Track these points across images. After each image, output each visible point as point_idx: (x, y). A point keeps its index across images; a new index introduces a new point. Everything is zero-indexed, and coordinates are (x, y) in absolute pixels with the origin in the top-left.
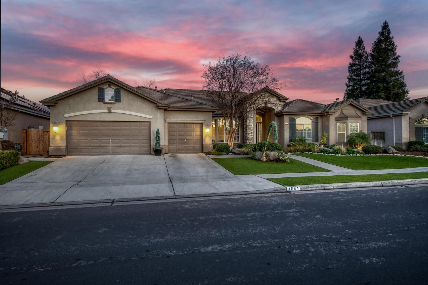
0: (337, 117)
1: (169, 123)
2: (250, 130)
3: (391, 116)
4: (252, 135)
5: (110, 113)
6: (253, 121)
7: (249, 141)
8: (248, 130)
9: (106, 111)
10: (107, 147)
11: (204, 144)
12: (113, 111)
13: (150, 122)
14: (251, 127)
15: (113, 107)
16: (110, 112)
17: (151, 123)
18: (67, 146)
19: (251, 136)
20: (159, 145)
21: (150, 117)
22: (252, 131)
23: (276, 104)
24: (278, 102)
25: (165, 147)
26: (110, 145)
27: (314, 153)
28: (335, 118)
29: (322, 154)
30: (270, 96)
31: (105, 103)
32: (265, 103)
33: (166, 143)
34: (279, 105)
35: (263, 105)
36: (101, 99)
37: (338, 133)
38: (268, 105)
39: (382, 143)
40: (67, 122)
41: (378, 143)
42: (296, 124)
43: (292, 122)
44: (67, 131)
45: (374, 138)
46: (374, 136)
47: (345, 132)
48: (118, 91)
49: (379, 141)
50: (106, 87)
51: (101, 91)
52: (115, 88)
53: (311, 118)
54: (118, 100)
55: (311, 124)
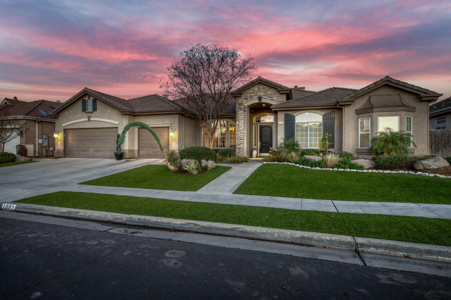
0: (359, 109)
2: (240, 133)
4: (242, 139)
5: (90, 122)
6: (243, 121)
8: (236, 133)
9: (87, 119)
10: (89, 151)
11: (170, 149)
12: (91, 119)
13: (117, 127)
14: (241, 129)
15: (91, 116)
16: (89, 120)
17: (118, 129)
18: (64, 150)
19: (241, 141)
20: (120, 150)
21: (117, 123)
22: (242, 134)
23: (275, 98)
24: (278, 95)
25: (128, 151)
26: (91, 149)
27: (290, 164)
28: (355, 111)
29: (298, 165)
30: (266, 88)
31: (86, 113)
32: (260, 98)
33: (136, 148)
34: (280, 99)
35: (257, 101)
36: (84, 110)
37: (360, 133)
38: (263, 101)
40: (65, 130)
42: (296, 123)
43: (289, 119)
44: (65, 138)
47: (369, 132)
48: (95, 101)
50: (87, 98)
51: (84, 102)
52: (93, 99)
53: (322, 113)
54: (95, 109)
55: (322, 122)
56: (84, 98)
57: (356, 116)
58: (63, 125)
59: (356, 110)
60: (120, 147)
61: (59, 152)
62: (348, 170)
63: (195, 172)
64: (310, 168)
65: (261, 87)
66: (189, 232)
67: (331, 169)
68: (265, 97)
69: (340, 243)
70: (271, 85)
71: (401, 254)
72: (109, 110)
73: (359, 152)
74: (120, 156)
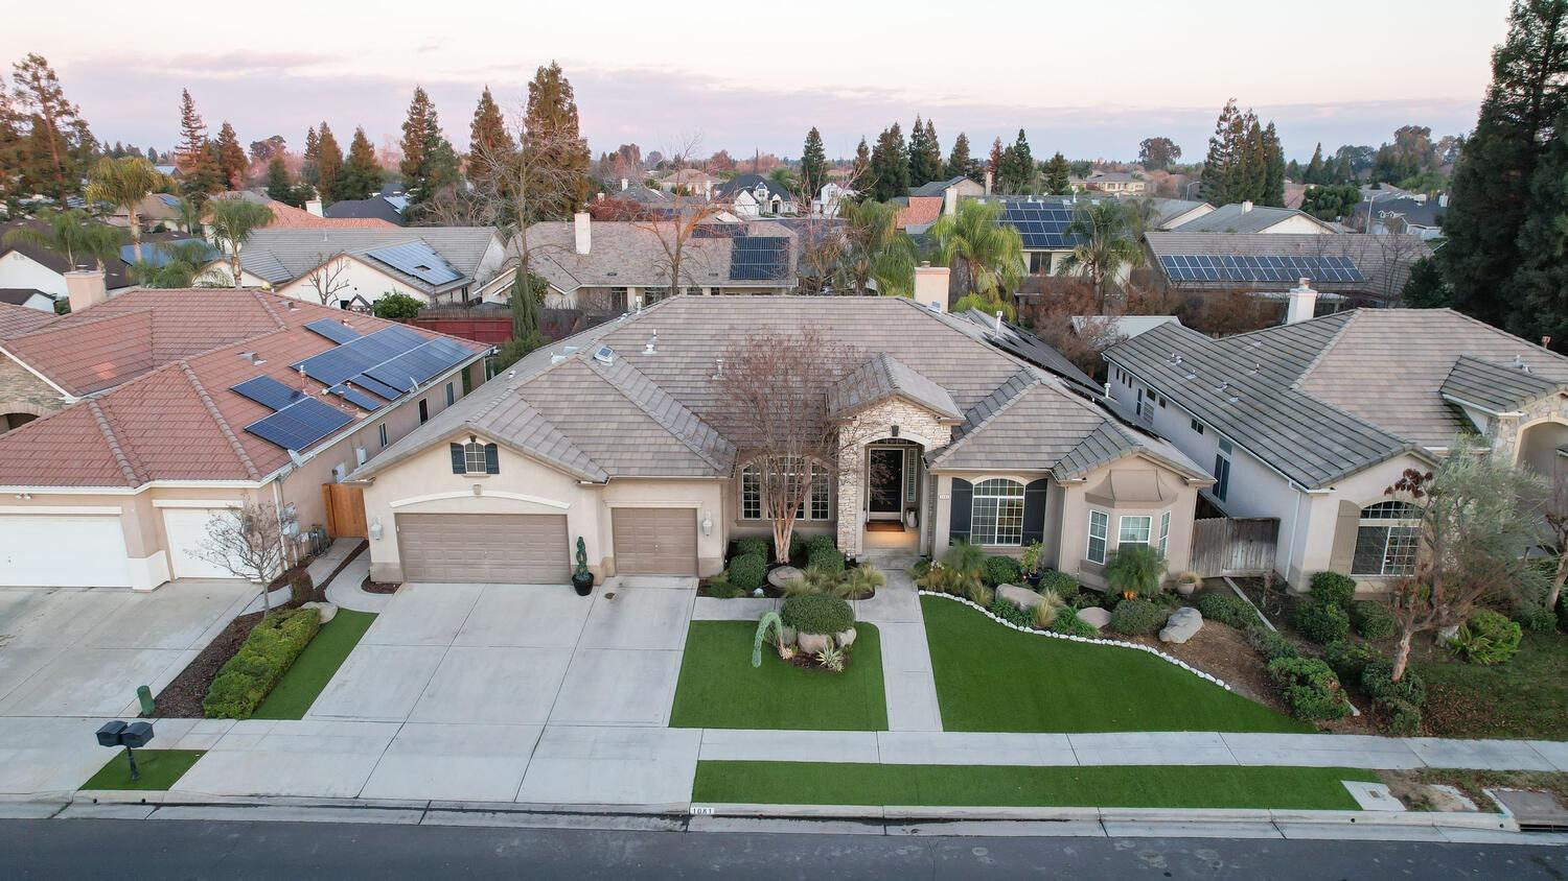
0: (1091, 493)
1: (613, 509)
2: (848, 501)
3: (1290, 484)
4: (851, 515)
5: (479, 499)
9: (471, 493)
10: (480, 566)
11: (699, 556)
12: (485, 493)
13: (566, 516)
15: (483, 486)
16: (478, 494)
17: (569, 519)
18: (403, 563)
20: (587, 569)
21: (566, 506)
22: (851, 504)
23: (928, 431)
24: (933, 425)
25: (599, 570)
26: (486, 561)
27: (976, 607)
28: (1086, 496)
29: (992, 615)
30: (910, 409)
31: (466, 476)
32: (895, 430)
33: (611, 552)
34: (937, 434)
35: (888, 435)
36: (459, 468)
37: (1089, 535)
38: (901, 436)
39: (1264, 551)
40: (397, 515)
41: (1250, 552)
42: (974, 497)
43: (961, 490)
44: (399, 534)
45: (1235, 537)
46: (1236, 533)
47: (1105, 539)
48: (492, 450)
49: (1255, 546)
50: (466, 442)
51: (457, 450)
52: (484, 444)
53: (1025, 482)
54: (493, 468)
55: (1023, 497)
56: (456, 441)
57: (1085, 503)
58: (393, 504)
59: (1087, 494)
60: (585, 565)
61: (385, 567)
62: (1074, 638)
63: (840, 667)
64: (1016, 627)
65: (899, 405)
66: (959, 820)
67: (1048, 634)
68: (907, 427)
69: (1089, 816)
70: (920, 406)
71: (1129, 818)
72: (537, 475)
73: (1083, 566)
74: (584, 585)
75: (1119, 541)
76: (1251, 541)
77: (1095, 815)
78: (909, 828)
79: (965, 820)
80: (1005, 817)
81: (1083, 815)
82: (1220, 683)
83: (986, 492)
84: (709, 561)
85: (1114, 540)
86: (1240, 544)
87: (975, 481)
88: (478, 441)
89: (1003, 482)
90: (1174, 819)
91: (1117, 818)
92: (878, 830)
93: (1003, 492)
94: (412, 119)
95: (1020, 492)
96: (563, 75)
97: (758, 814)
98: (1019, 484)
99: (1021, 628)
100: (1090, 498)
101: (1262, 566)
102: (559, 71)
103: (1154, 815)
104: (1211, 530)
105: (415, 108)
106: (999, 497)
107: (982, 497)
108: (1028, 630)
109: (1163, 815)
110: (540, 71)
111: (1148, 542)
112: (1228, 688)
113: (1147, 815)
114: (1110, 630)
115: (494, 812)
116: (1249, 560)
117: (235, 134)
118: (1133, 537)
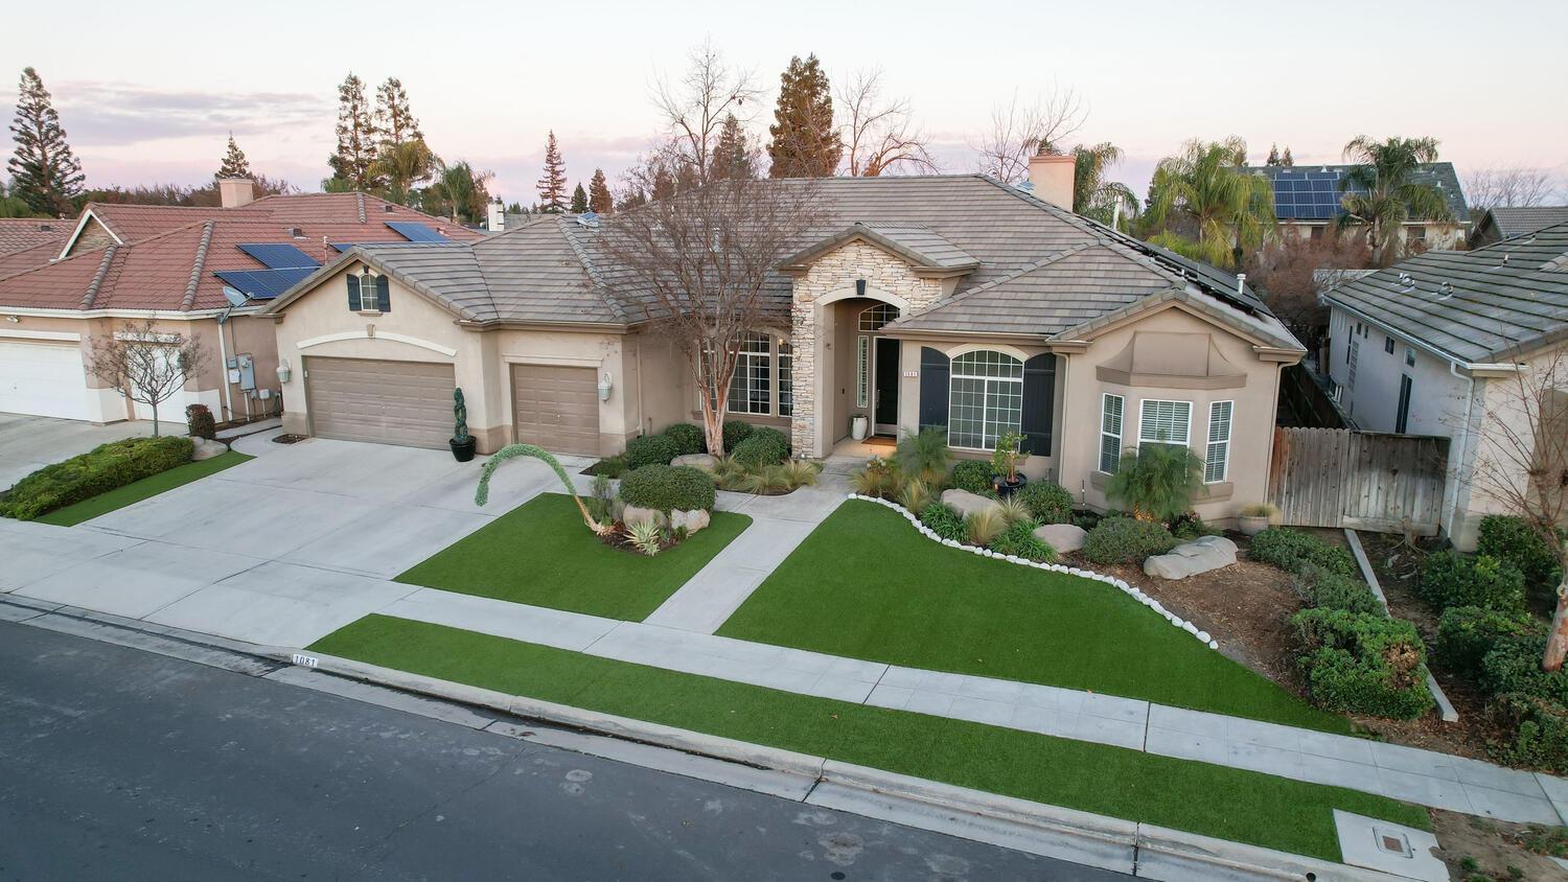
1: (511, 364)
2: (804, 384)
3: (1453, 366)
4: (809, 402)
5: (373, 341)
6: (812, 350)
7: (798, 422)
8: (796, 382)
9: (365, 334)
10: (379, 424)
11: (599, 430)
12: (378, 334)
13: (455, 365)
14: (806, 371)
15: (377, 325)
16: (371, 337)
17: (456, 368)
18: (310, 415)
19: (805, 406)
20: (466, 431)
21: (452, 352)
22: (808, 388)
23: (904, 289)
24: (911, 279)
25: (486, 434)
26: (383, 418)
27: (903, 511)
28: (1095, 370)
29: (918, 524)
30: (880, 257)
31: (361, 315)
32: (861, 285)
33: (508, 421)
34: (917, 293)
35: (852, 293)
36: (355, 305)
37: (1102, 432)
38: (870, 294)
39: (1420, 491)
40: (305, 358)
41: (1392, 494)
42: (952, 376)
43: (935, 367)
44: (307, 381)
45: (1364, 465)
46: (1366, 457)
47: (1120, 437)
48: (382, 283)
49: (1402, 481)
50: (359, 273)
51: (353, 283)
52: (376, 275)
53: (1022, 356)
54: (384, 305)
55: (1021, 380)
56: (352, 272)
57: (1098, 384)
58: (301, 345)
59: (1097, 368)
60: (464, 424)
61: (296, 417)
62: (1012, 559)
63: (653, 549)
65: (865, 250)
67: (979, 551)
68: (876, 283)
69: (804, 768)
70: (892, 251)
71: (871, 787)
72: (425, 314)
73: (1096, 482)
74: (465, 449)
75: (1139, 439)
76: (1395, 472)
77: (814, 770)
78: (523, 728)
79: (616, 736)
80: (675, 745)
81: (794, 766)
82: (1204, 637)
83: (969, 370)
84: (611, 437)
85: (1133, 437)
86: (1375, 476)
87: (953, 353)
88: (371, 272)
89: (993, 356)
90: (948, 803)
91: (848, 781)
92: (479, 722)
93: (993, 372)
94: (722, 144)
95: (1016, 372)
96: (820, 67)
97: (364, 677)
98: (1015, 361)
99: (946, 542)
100: (1105, 374)
101: (1417, 515)
102: (816, 63)
103: (913, 789)
104: (1320, 448)
105: (726, 133)
106: (987, 379)
107: (963, 377)
108: (955, 544)
109: (931, 793)
110: (795, 61)
111: (1188, 444)
112: (1214, 645)
113: (902, 787)
114: (1075, 558)
115: (105, 624)
116: (1391, 505)
117: (604, 179)
118: (1162, 435)
